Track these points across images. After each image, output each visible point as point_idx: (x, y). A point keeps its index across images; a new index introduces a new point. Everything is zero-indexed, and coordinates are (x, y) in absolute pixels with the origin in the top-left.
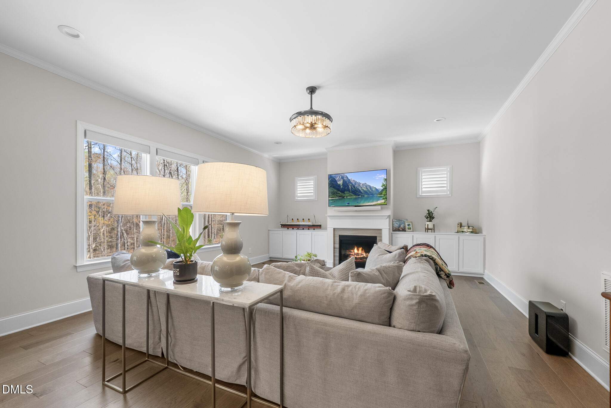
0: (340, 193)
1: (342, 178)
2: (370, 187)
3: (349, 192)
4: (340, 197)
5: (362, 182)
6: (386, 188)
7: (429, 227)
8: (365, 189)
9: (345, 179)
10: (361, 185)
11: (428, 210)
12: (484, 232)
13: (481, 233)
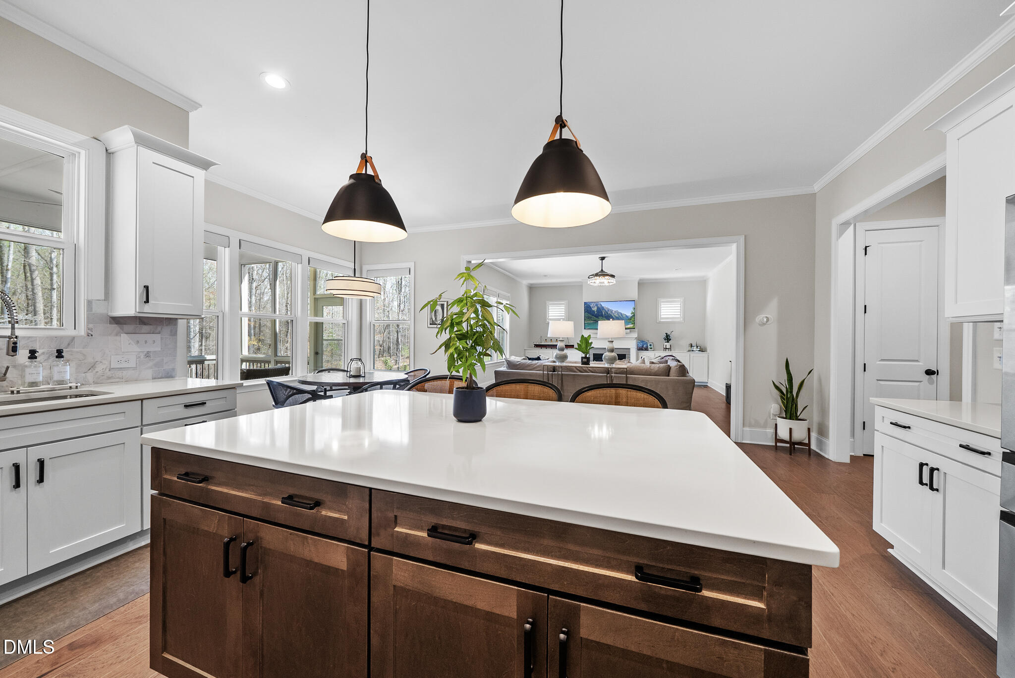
0: (595, 318)
1: (596, 305)
2: (621, 314)
3: (603, 317)
4: (594, 321)
5: (614, 309)
6: (634, 315)
7: (667, 347)
8: (617, 316)
9: (599, 306)
10: (613, 312)
11: (666, 334)
12: (708, 351)
13: (706, 351)
